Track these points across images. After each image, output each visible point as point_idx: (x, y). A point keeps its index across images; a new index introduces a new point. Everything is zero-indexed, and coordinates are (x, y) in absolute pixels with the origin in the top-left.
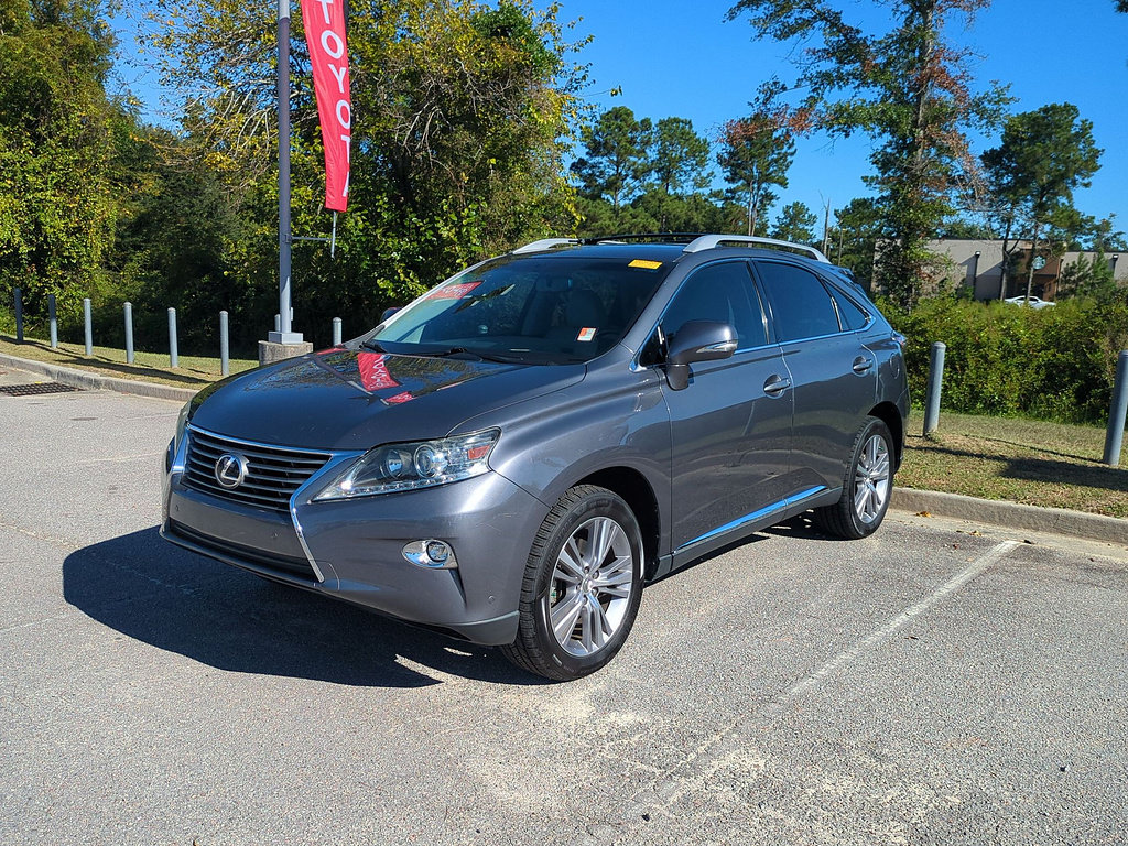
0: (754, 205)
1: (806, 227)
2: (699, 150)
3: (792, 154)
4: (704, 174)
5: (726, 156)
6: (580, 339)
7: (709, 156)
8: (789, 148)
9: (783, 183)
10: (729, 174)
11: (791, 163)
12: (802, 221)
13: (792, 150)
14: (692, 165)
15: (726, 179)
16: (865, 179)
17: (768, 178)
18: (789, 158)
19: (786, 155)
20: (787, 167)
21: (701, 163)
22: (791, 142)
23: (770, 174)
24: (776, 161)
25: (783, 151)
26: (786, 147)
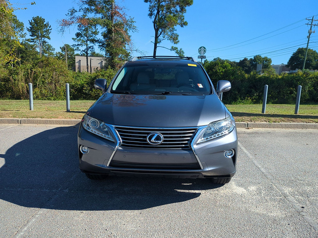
0: (41, 44)
1: (52, 52)
2: (20, 26)
3: (51, 30)
4: (23, 33)
5: (30, 28)
6: (202, 87)
7: (24, 28)
8: (49, 28)
9: (49, 38)
10: (31, 34)
11: (51, 32)
12: (51, 50)
13: (50, 28)
14: (19, 30)
15: (30, 35)
16: (73, 39)
17: (44, 36)
18: (50, 31)
19: (49, 30)
20: (49, 33)
21: (22, 30)
22: (50, 26)
23: (44, 35)
24: (46, 31)
25: (48, 28)
26: (48, 27)
